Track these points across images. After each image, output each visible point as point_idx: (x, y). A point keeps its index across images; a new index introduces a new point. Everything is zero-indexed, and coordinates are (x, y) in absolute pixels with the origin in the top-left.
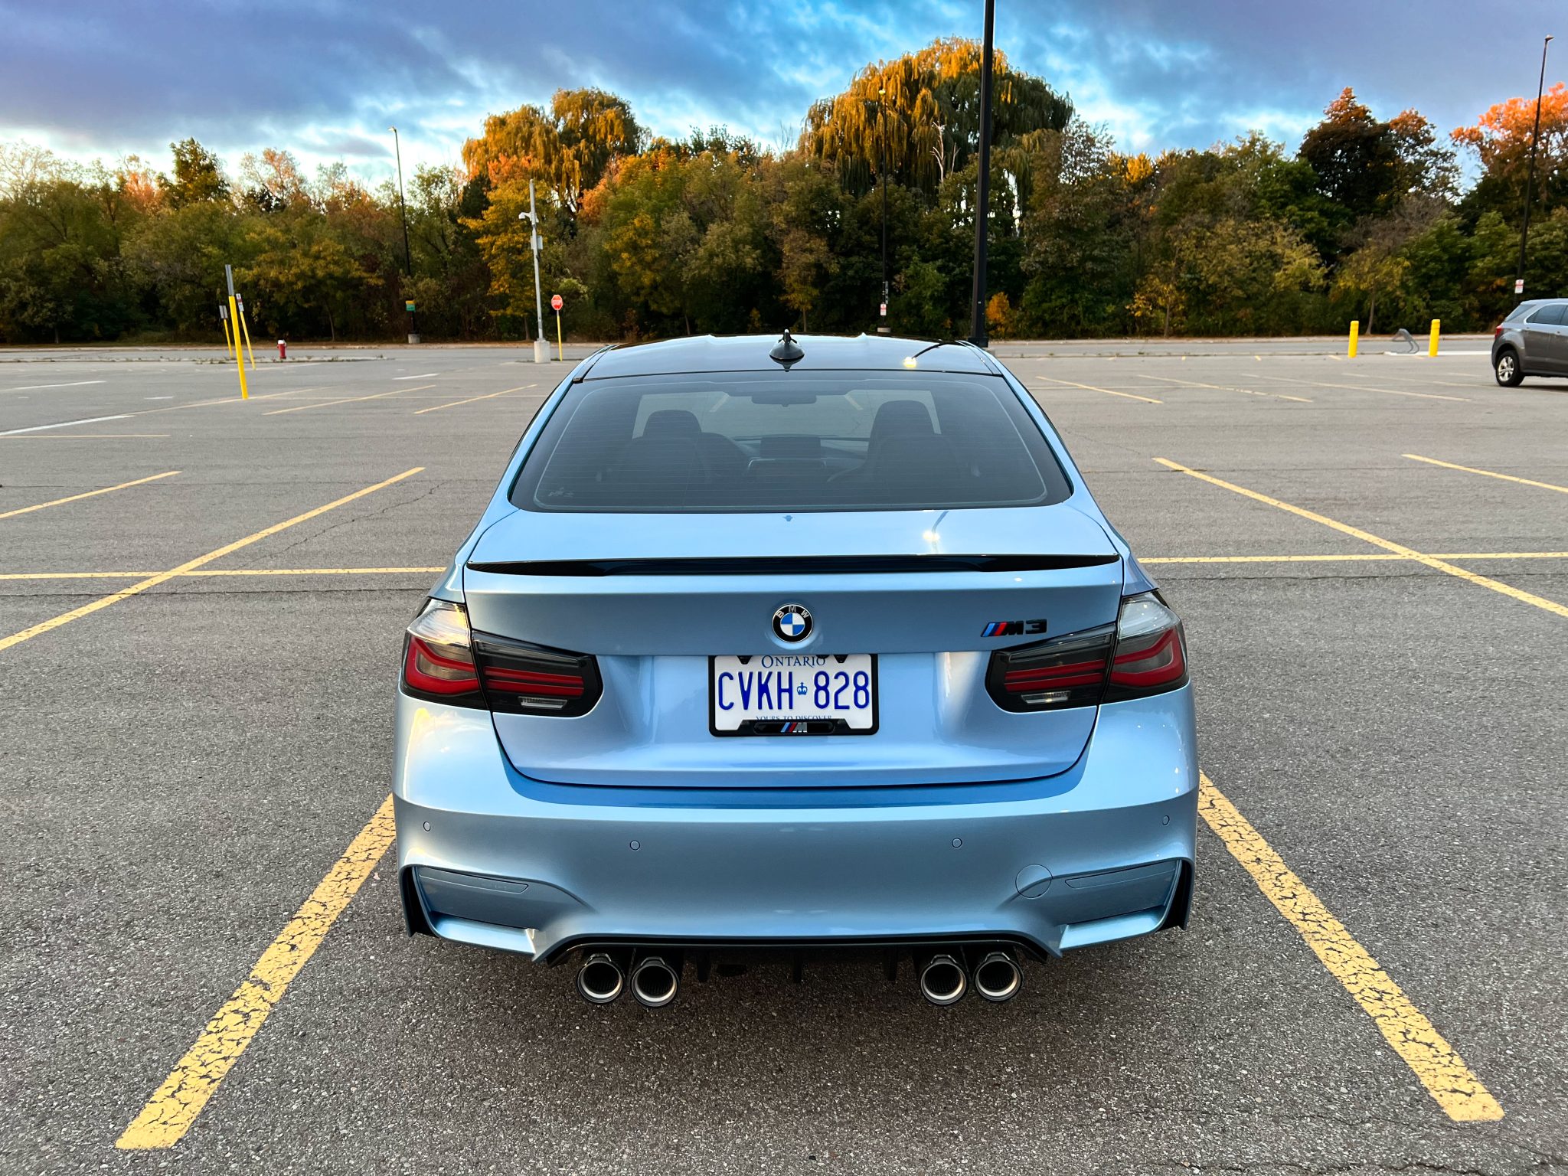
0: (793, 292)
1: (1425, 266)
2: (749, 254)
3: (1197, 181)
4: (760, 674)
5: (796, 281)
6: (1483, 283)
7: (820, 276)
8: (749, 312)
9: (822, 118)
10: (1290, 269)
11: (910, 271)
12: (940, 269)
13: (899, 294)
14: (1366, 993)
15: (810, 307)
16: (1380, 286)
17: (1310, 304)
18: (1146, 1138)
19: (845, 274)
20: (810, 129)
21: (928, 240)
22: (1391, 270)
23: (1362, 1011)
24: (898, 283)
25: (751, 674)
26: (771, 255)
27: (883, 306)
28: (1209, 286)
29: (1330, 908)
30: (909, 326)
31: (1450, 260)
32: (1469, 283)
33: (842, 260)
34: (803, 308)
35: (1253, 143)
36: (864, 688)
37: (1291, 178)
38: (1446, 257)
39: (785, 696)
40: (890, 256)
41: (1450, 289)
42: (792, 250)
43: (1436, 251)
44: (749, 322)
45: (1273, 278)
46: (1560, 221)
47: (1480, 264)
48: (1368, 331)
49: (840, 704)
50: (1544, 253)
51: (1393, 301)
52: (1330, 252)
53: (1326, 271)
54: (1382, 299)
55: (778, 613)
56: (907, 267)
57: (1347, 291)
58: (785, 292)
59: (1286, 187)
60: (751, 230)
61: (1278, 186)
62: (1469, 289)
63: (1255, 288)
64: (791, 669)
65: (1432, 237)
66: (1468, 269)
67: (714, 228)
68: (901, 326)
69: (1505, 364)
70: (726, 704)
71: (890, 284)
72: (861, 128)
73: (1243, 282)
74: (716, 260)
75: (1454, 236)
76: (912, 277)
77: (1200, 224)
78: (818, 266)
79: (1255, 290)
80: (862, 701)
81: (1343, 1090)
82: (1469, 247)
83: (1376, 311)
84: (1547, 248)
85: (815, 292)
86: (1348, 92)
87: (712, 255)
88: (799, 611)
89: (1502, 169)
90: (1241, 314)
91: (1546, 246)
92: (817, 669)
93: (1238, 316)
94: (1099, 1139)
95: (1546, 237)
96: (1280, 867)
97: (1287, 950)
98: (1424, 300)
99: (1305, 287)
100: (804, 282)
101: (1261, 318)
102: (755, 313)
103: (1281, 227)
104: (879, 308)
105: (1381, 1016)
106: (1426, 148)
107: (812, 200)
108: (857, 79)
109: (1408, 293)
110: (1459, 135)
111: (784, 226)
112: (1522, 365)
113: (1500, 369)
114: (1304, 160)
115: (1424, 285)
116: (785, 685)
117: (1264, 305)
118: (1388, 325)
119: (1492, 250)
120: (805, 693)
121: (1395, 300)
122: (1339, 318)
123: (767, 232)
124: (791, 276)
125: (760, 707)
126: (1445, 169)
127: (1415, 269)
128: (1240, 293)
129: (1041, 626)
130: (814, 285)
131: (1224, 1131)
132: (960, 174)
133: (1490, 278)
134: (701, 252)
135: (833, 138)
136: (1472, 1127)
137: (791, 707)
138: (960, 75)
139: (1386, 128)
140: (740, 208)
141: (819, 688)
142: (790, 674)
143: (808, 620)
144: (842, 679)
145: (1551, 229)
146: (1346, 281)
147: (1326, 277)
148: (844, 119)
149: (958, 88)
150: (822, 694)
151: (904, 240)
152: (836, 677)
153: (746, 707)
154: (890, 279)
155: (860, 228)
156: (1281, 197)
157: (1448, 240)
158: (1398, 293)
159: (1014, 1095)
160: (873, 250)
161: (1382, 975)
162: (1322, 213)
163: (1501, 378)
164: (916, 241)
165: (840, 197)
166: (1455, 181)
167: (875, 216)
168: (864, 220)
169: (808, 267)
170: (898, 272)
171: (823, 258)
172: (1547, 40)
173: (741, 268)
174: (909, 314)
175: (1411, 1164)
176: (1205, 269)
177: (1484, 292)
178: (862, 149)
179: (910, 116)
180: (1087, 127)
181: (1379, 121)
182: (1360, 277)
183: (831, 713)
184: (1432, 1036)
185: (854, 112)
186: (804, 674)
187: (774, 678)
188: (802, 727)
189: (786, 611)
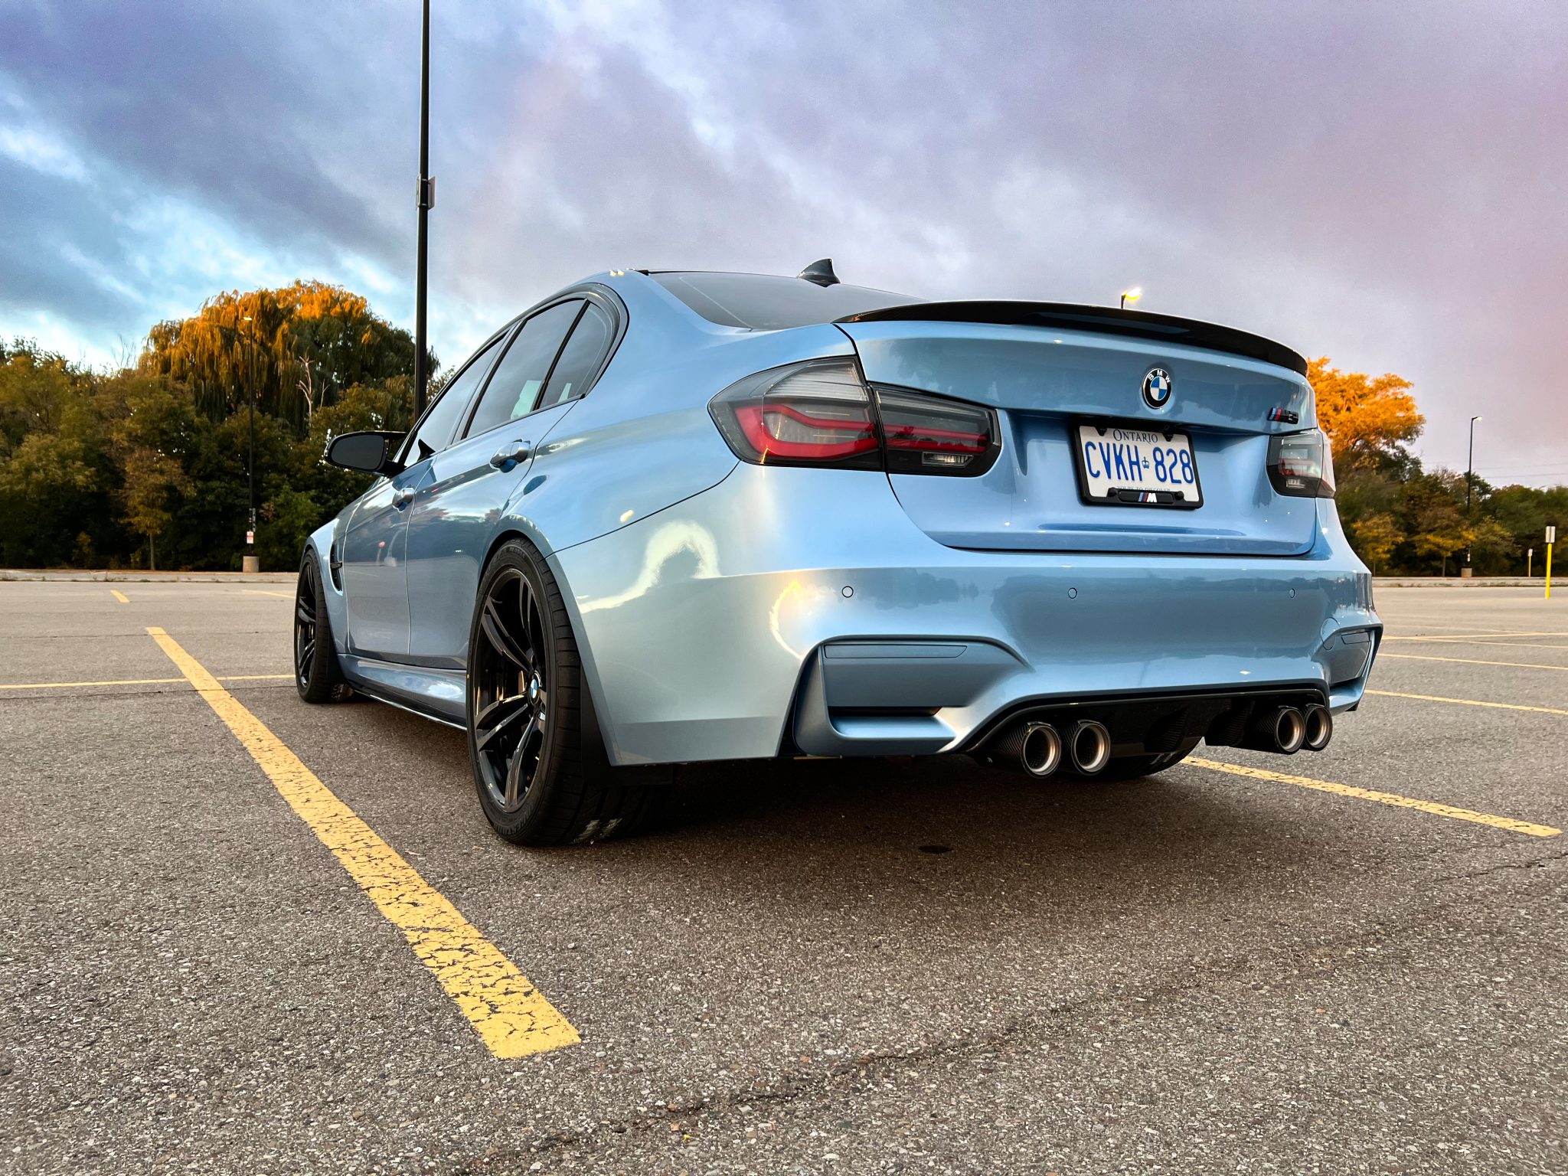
0: (137, 515)
2: (79, 471)
4: (1114, 446)
5: (142, 503)
7: (172, 498)
8: (75, 535)
9: (168, 340)
11: (281, 499)
12: (312, 499)
13: (267, 522)
15: (159, 532)
19: (204, 499)
20: (153, 349)
21: (299, 470)
24: (267, 511)
25: (1108, 446)
26: (107, 475)
27: (250, 534)
30: (280, 555)
33: (199, 484)
34: (150, 533)
36: (1188, 466)
39: (1135, 468)
40: (257, 483)
42: (135, 470)
44: (76, 547)
49: (1174, 478)
55: (1150, 376)
56: (277, 496)
58: (127, 515)
60: (83, 445)
64: (1135, 443)
67: (32, 440)
68: (271, 555)
71: (257, 512)
72: (216, 353)
74: (34, 475)
76: (282, 505)
78: (170, 488)
80: (1188, 476)
85: (166, 516)
87: (29, 470)
88: (1164, 376)
92: (1153, 445)
100: (151, 504)
102: (83, 537)
104: (245, 536)
107: (162, 420)
108: (209, 305)
111: (126, 444)
116: (1134, 459)
120: (1149, 467)
123: (104, 449)
124: (135, 497)
125: (1119, 477)
130: (165, 509)
132: (332, 409)
134: (15, 465)
135: (182, 361)
136: (1557, 837)
137: (1141, 479)
140: (68, 421)
141: (1157, 463)
142: (1136, 448)
143: (1169, 385)
144: (1172, 456)
148: (196, 342)
149: (321, 329)
150: (1160, 468)
151: (274, 467)
152: (1168, 454)
153: (1109, 477)
154: (258, 506)
155: (221, 453)
160: (236, 476)
164: (287, 471)
165: (196, 420)
167: (238, 441)
168: (225, 444)
169: (159, 488)
170: (267, 499)
171: (176, 481)
173: (69, 486)
174: (280, 543)
178: (216, 375)
179: (270, 349)
183: (1168, 486)
185: (209, 336)
186: (1145, 448)
187: (1125, 449)
188: (1152, 498)
189: (1155, 374)
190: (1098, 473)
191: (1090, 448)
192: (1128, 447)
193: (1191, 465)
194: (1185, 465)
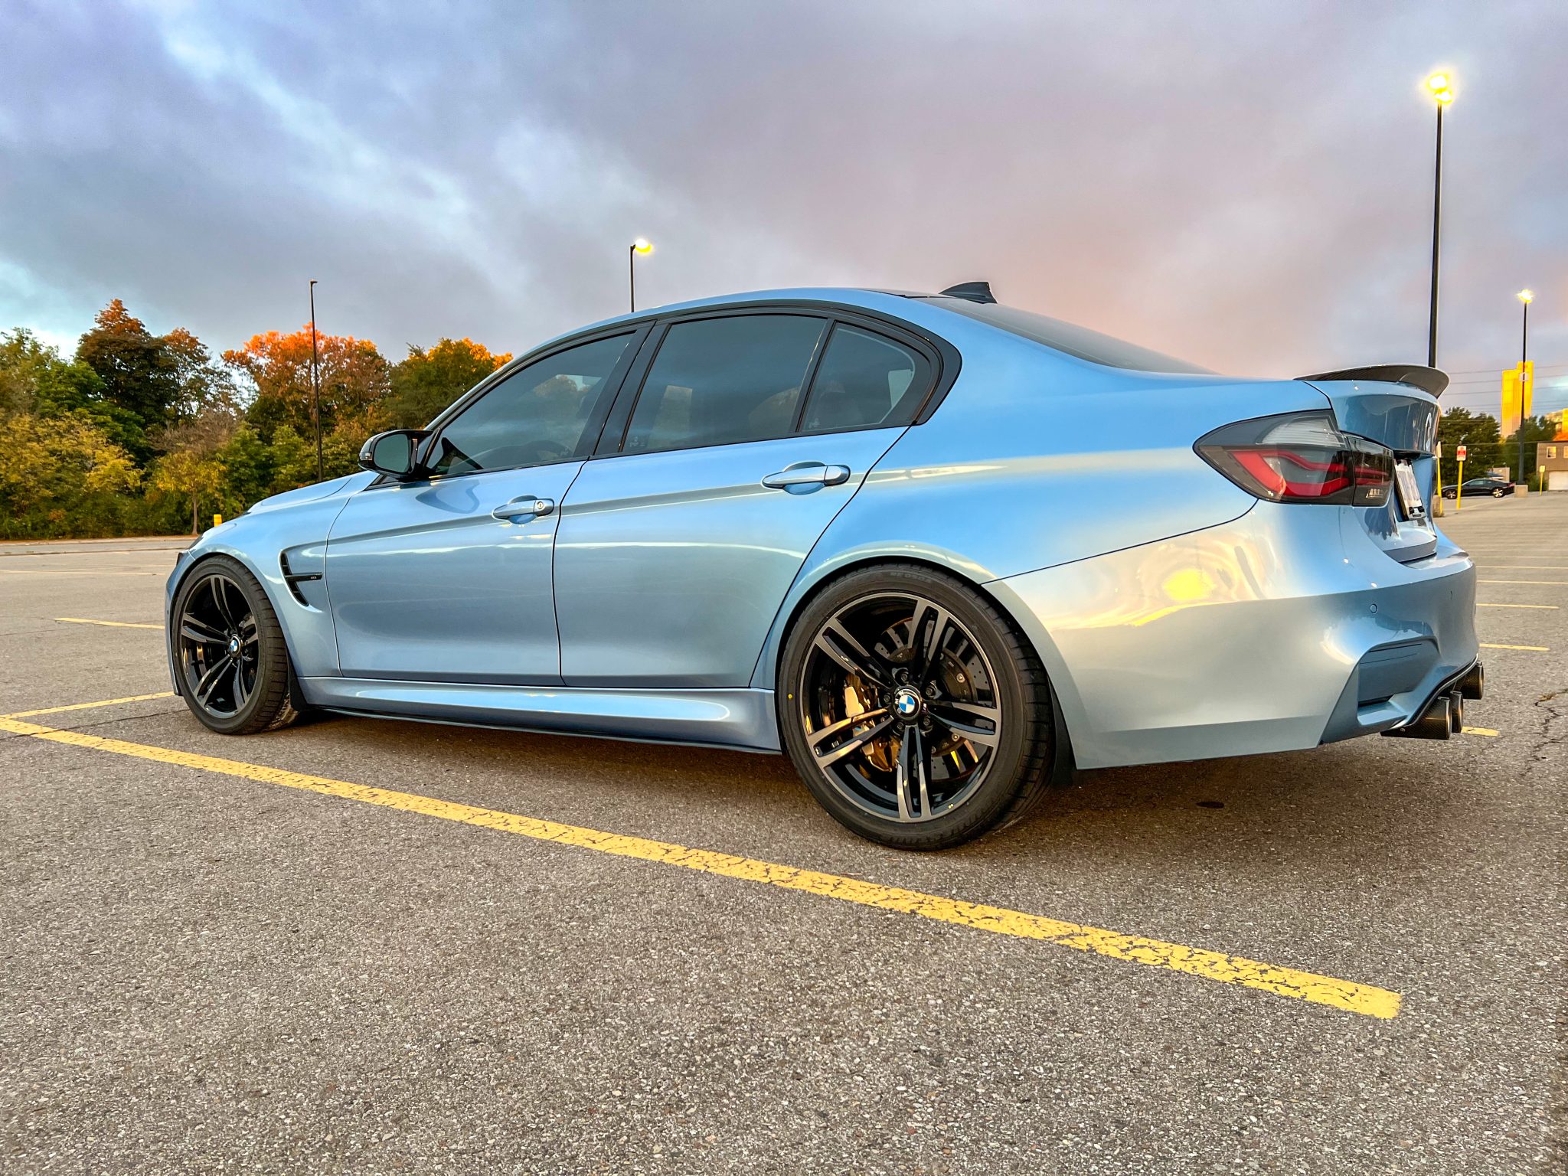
1: (235, 472)
10: (103, 470)
16: (200, 488)
17: (127, 506)
22: (209, 473)
28: (11, 485)
31: (256, 467)
35: (21, 341)
37: (75, 380)
38: (253, 464)
43: (243, 458)
45: (84, 479)
46: (342, 436)
47: (284, 471)
48: (195, 531)
50: (336, 463)
51: (212, 502)
52: (143, 457)
53: (142, 473)
54: (202, 501)
57: (165, 494)
59: (72, 389)
61: (61, 388)
63: (63, 488)
65: (238, 445)
73: (49, 482)
75: (257, 445)
79: (65, 491)
82: (271, 457)
83: (199, 511)
86: (118, 303)
89: (278, 391)
90: (53, 514)
93: (51, 518)
98: (241, 502)
99: (122, 489)
101: (76, 520)
106: (202, 366)
109: (225, 496)
110: (229, 357)
114: (85, 364)
115: (237, 488)
117: (78, 506)
119: (290, 458)
122: (163, 520)
126: (226, 387)
127: (224, 475)
128: (48, 493)
139: (162, 342)
145: (337, 443)
146: (165, 482)
147: (144, 478)
156: (67, 398)
157: (251, 449)
158: (216, 495)
162: (116, 418)
166: (234, 397)
172: (311, 283)
181: (154, 335)
182: (179, 479)
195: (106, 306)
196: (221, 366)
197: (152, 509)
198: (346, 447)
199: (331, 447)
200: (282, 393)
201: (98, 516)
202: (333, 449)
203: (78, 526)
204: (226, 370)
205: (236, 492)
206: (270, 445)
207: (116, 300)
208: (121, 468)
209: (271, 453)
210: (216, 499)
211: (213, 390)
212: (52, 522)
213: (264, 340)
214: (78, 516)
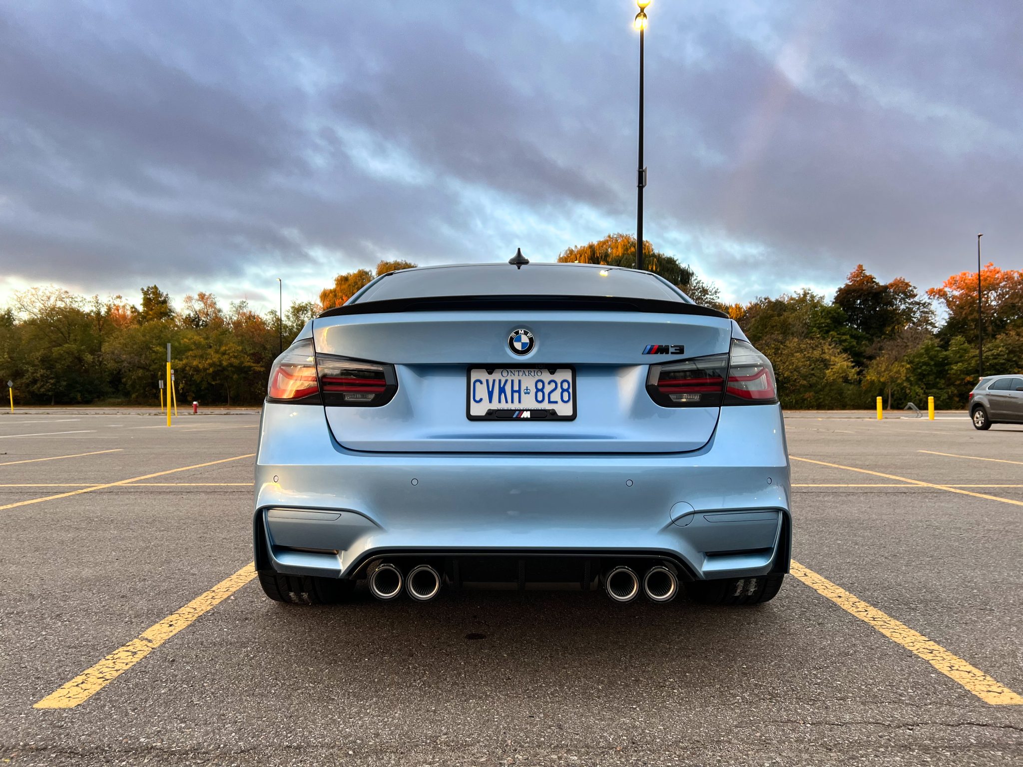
1: (920, 368)
3: (772, 316)
4: (500, 381)
6: (959, 380)
10: (835, 368)
14: (921, 650)
16: (893, 380)
17: (850, 390)
18: (771, 710)
22: (899, 370)
23: (919, 657)
25: (494, 381)
28: (785, 378)
29: (890, 615)
31: (935, 365)
32: (949, 379)
35: (805, 294)
36: (567, 390)
37: (830, 315)
38: (932, 363)
39: (516, 395)
41: (938, 383)
43: (925, 359)
45: (825, 374)
46: (1002, 342)
47: (955, 368)
48: (889, 408)
49: (551, 400)
50: (995, 361)
52: (860, 360)
53: (858, 370)
54: (895, 388)
55: (512, 335)
57: (872, 382)
59: (828, 321)
61: (823, 321)
62: (949, 383)
63: (814, 380)
64: (520, 378)
65: (923, 351)
66: (948, 370)
69: (978, 416)
70: (477, 399)
73: (807, 376)
75: (936, 351)
77: (776, 340)
79: (814, 381)
80: (566, 398)
81: (909, 691)
82: (946, 358)
83: (892, 395)
84: (996, 359)
86: (860, 267)
88: (526, 333)
89: (961, 313)
90: (807, 395)
91: (996, 357)
92: (537, 378)
93: (806, 397)
94: (737, 711)
95: (995, 352)
96: (855, 599)
97: (863, 632)
98: (922, 389)
99: (846, 380)
101: (820, 398)
103: (827, 343)
105: (933, 660)
106: (912, 300)
108: (561, 256)
109: (911, 384)
110: (932, 293)
112: (989, 416)
113: (975, 419)
114: (838, 305)
115: (920, 380)
116: (516, 388)
117: (821, 390)
118: (900, 404)
119: (961, 359)
120: (529, 393)
121: (903, 388)
122: (870, 399)
125: (500, 402)
126: (926, 313)
127: (913, 370)
128: (805, 383)
129: (681, 350)
131: (826, 708)
133: (962, 376)
136: (1004, 707)
137: (520, 402)
138: (623, 254)
139: (885, 288)
141: (538, 390)
142: (520, 381)
143: (531, 340)
144: (553, 385)
145: (997, 347)
146: (871, 376)
147: (859, 373)
149: (622, 261)
150: (540, 394)
152: (549, 383)
153: (490, 402)
156: (825, 326)
157: (932, 353)
158: (905, 384)
159: (675, 691)
161: (932, 643)
162: (852, 336)
163: (977, 424)
166: (932, 319)
172: (979, 236)
175: (963, 724)
176: (782, 368)
177: (959, 385)
180: (703, 283)
181: (882, 284)
182: (879, 373)
183: (546, 406)
184: (970, 668)
186: (528, 381)
187: (509, 384)
188: (526, 415)
189: (517, 333)
190: (481, 400)
191: (478, 384)
192: (512, 381)
193: (571, 390)
194: (563, 390)
195: (853, 269)
196: (925, 299)
197: (864, 393)
198: (1004, 349)
199: (991, 350)
200: (966, 314)
201: (831, 397)
202: (993, 352)
203: (821, 402)
204: (928, 301)
205: (920, 383)
206: (946, 350)
207: (859, 265)
208: (845, 367)
209: (946, 356)
210: (904, 387)
211: (918, 315)
212: (806, 399)
213: (958, 278)
214: (820, 397)
